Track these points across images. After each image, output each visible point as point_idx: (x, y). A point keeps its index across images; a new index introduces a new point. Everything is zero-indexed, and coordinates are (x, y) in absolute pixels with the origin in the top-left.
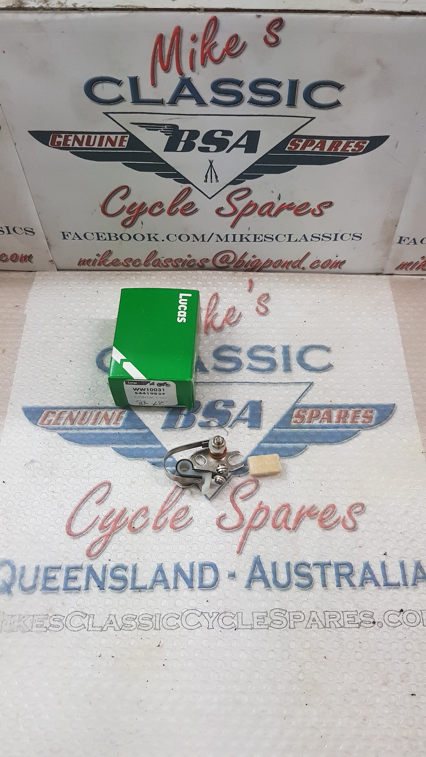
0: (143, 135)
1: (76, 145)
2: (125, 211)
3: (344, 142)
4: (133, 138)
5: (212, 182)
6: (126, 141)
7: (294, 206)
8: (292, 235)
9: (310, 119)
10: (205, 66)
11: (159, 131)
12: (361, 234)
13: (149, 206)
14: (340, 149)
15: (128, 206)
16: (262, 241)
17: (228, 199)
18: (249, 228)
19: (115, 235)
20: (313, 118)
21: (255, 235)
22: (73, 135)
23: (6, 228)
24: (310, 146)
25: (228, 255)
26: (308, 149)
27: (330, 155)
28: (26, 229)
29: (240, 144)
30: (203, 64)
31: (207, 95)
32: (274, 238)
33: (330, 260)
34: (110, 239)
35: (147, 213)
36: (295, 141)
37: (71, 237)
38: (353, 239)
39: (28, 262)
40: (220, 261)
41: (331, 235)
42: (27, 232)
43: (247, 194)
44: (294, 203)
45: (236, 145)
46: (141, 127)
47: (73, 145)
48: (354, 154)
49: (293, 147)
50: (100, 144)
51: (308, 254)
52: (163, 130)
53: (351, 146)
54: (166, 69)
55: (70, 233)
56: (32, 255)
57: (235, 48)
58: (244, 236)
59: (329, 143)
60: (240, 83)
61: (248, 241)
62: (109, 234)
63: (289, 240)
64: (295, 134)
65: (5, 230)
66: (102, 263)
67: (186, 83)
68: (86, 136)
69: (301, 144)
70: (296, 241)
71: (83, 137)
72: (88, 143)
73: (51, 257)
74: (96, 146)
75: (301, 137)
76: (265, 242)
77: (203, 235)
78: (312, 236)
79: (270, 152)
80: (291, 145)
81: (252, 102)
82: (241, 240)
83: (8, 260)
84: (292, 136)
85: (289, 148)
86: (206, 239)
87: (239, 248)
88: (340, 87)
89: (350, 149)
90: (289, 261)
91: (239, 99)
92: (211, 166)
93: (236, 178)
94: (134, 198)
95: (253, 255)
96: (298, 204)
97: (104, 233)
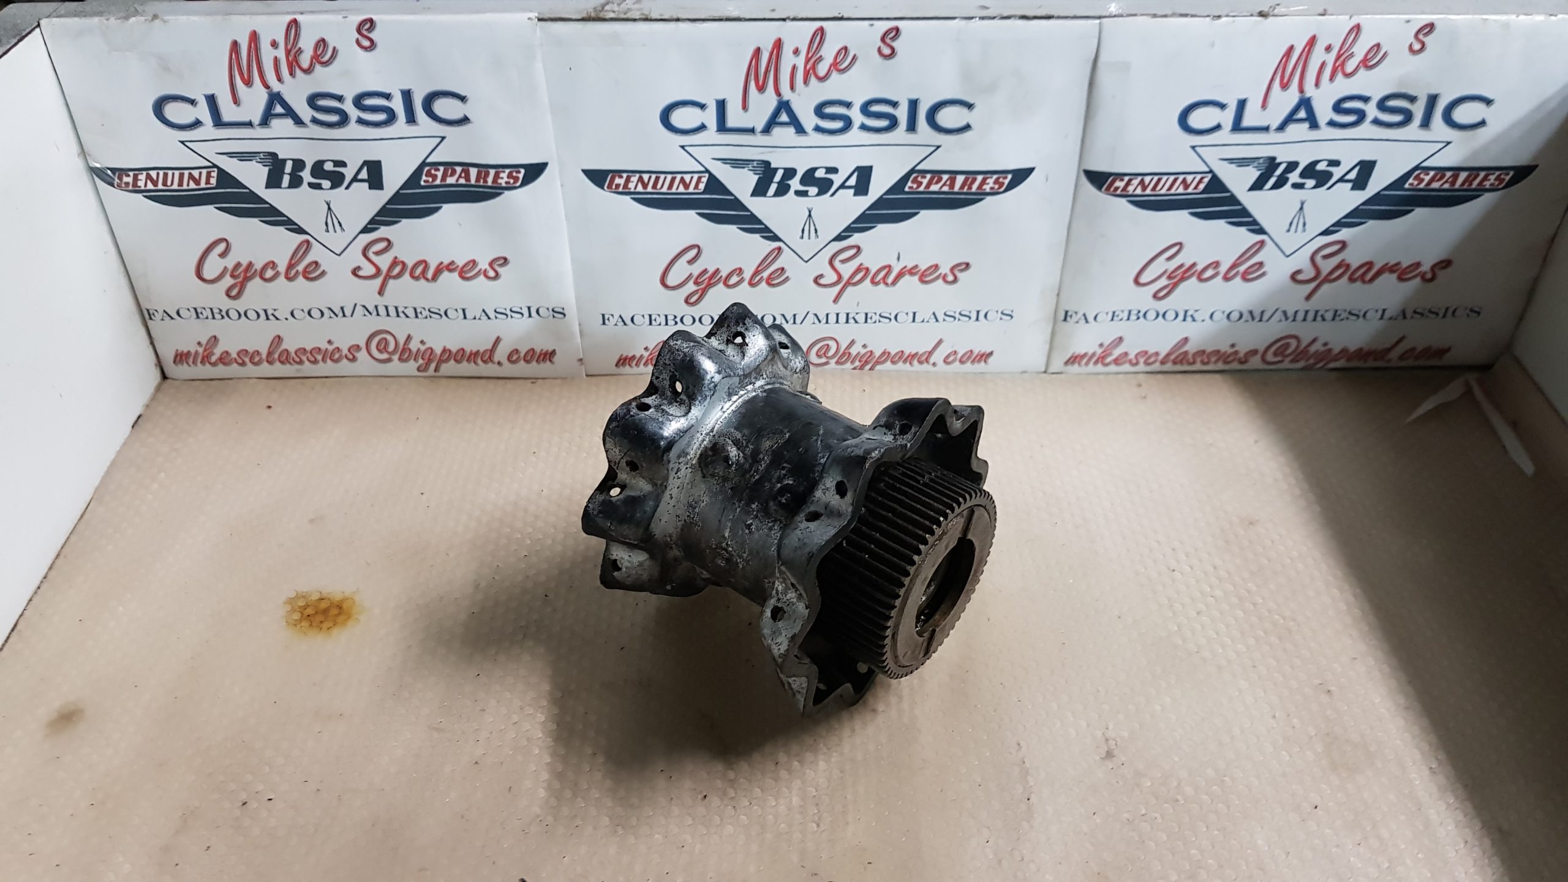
0: (724, 173)
1: (640, 188)
2: (691, 283)
3: (980, 178)
4: (713, 179)
5: (809, 238)
6: (703, 182)
7: (917, 270)
8: (917, 315)
9: (933, 149)
10: (807, 85)
11: (746, 169)
12: (1012, 311)
13: (724, 274)
14: (975, 187)
15: (696, 274)
16: (875, 322)
17: (831, 263)
18: (858, 303)
19: (673, 317)
20: (938, 147)
21: (866, 314)
22: (638, 175)
23: (527, 309)
24: (937, 183)
25: (828, 345)
26: (934, 188)
27: (962, 196)
28: (556, 310)
29: (847, 184)
30: (806, 81)
31: (809, 120)
32: (892, 317)
33: (971, 351)
34: (667, 324)
35: (721, 285)
36: (916, 178)
37: (613, 321)
38: (1001, 319)
39: (548, 362)
40: (817, 354)
41: (970, 312)
42: (556, 315)
43: (856, 254)
44: (919, 264)
45: (843, 186)
46: (725, 163)
47: (635, 188)
48: (993, 193)
49: (915, 186)
50: (670, 187)
51: (940, 342)
52: (751, 168)
53: (988, 184)
54: (761, 89)
55: (612, 315)
56: (554, 351)
57: (842, 63)
58: (851, 316)
59: (960, 179)
60: (848, 105)
61: (856, 322)
62: (666, 316)
63: (914, 320)
64: (918, 168)
65: (525, 312)
66: (649, 361)
67: (784, 106)
68: (654, 176)
69: (925, 182)
70: (923, 321)
71: (650, 178)
72: (654, 186)
73: (582, 354)
74: (665, 190)
75: (925, 172)
76: (880, 323)
77: (795, 315)
78: (945, 314)
79: (887, 193)
80: (912, 182)
81: (864, 127)
82: (847, 322)
83: (520, 360)
84: (913, 171)
85: (910, 188)
86: (798, 321)
87: (843, 334)
88: (970, 106)
89: (987, 188)
90: (914, 352)
91: (848, 123)
92: (810, 216)
93: (841, 232)
94: (707, 262)
95: (863, 344)
96: (923, 267)
97: (659, 315)
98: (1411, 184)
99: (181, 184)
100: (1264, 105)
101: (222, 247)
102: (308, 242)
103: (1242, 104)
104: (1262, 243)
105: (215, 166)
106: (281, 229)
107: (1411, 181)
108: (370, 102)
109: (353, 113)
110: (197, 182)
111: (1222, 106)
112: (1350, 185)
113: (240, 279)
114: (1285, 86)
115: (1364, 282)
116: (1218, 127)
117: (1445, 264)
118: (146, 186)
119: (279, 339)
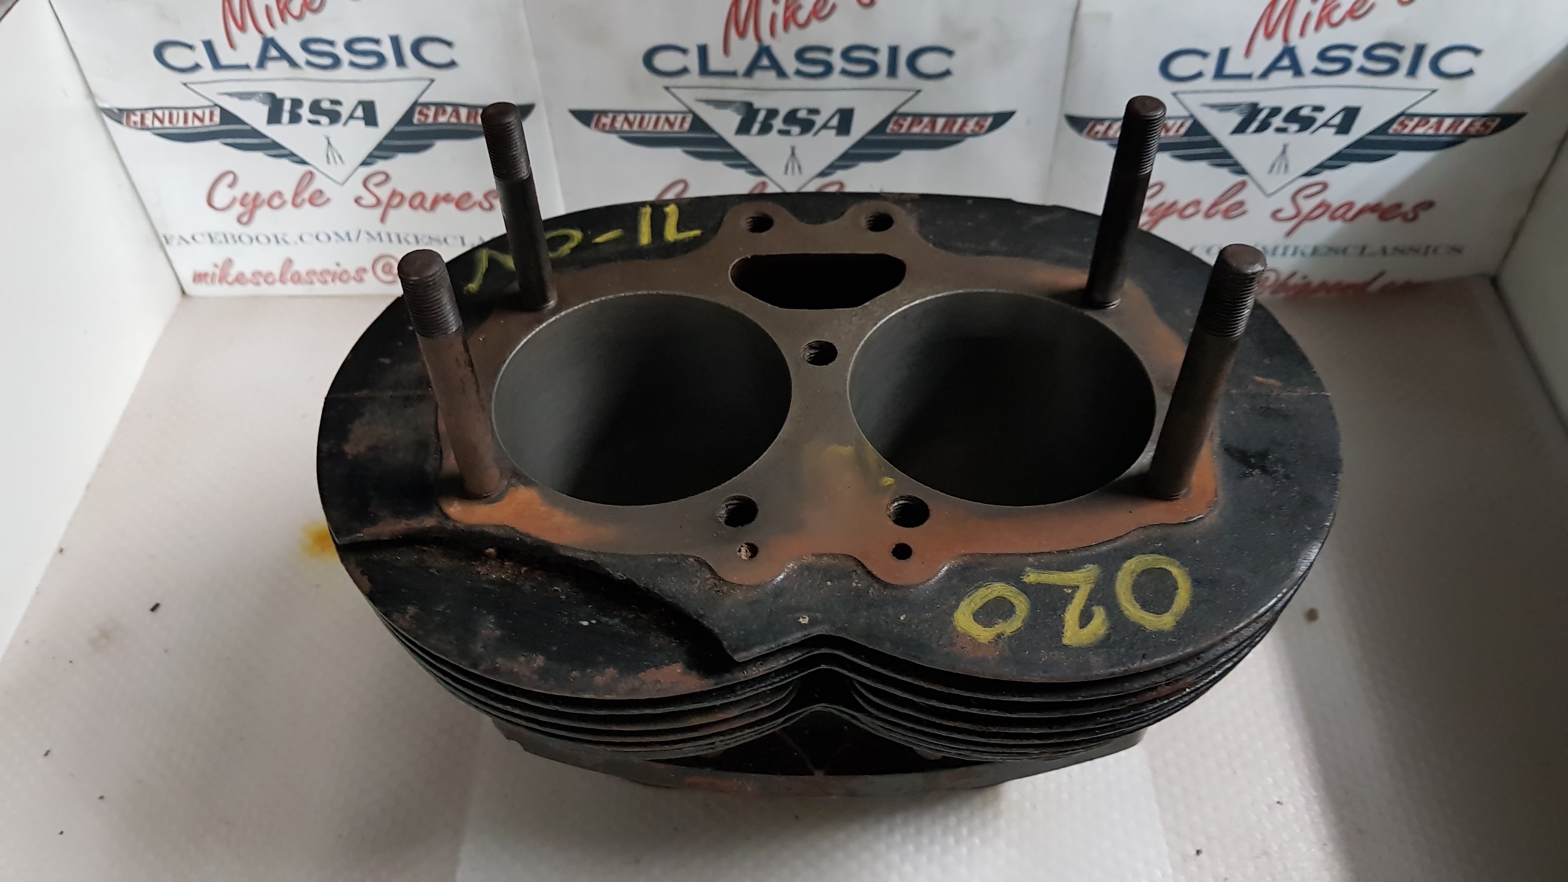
0: (709, 115)
1: (626, 127)
3: (960, 121)
4: (697, 119)
5: (794, 174)
6: (687, 122)
9: (914, 93)
10: (787, 32)
11: (729, 109)
14: (955, 129)
20: (918, 91)
22: (624, 115)
24: (918, 125)
26: (916, 130)
27: (944, 138)
29: (829, 124)
30: (786, 27)
31: (790, 64)
36: (897, 121)
45: (825, 126)
46: (707, 104)
47: (622, 127)
48: (974, 134)
49: (895, 128)
50: (656, 125)
52: (735, 108)
53: (968, 126)
54: (742, 34)
57: (823, 11)
59: (941, 122)
60: (829, 51)
64: (898, 111)
67: (764, 51)
68: (639, 117)
69: (906, 124)
71: (635, 118)
72: (640, 124)
74: (650, 128)
75: (905, 115)
79: (869, 134)
80: (893, 125)
81: (844, 72)
84: (894, 113)
85: (892, 129)
88: (949, 53)
89: (968, 130)
91: (829, 68)
92: (793, 153)
93: (825, 168)
98: (1395, 130)
99: (186, 121)
100: (1248, 53)
101: (229, 179)
102: (311, 173)
103: (1224, 53)
104: (1243, 184)
105: (216, 105)
106: (285, 162)
107: (1395, 126)
108: (359, 47)
109: (345, 56)
110: (201, 120)
111: (1204, 55)
112: (1333, 130)
113: (250, 207)
114: (1269, 35)
115: (1345, 220)
116: (1199, 75)
117: (1429, 205)
118: (153, 123)
119: (289, 262)
